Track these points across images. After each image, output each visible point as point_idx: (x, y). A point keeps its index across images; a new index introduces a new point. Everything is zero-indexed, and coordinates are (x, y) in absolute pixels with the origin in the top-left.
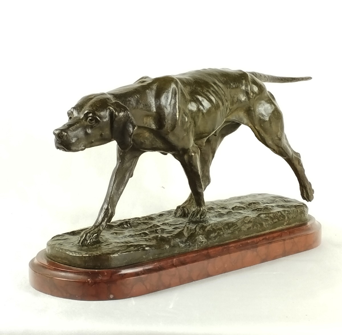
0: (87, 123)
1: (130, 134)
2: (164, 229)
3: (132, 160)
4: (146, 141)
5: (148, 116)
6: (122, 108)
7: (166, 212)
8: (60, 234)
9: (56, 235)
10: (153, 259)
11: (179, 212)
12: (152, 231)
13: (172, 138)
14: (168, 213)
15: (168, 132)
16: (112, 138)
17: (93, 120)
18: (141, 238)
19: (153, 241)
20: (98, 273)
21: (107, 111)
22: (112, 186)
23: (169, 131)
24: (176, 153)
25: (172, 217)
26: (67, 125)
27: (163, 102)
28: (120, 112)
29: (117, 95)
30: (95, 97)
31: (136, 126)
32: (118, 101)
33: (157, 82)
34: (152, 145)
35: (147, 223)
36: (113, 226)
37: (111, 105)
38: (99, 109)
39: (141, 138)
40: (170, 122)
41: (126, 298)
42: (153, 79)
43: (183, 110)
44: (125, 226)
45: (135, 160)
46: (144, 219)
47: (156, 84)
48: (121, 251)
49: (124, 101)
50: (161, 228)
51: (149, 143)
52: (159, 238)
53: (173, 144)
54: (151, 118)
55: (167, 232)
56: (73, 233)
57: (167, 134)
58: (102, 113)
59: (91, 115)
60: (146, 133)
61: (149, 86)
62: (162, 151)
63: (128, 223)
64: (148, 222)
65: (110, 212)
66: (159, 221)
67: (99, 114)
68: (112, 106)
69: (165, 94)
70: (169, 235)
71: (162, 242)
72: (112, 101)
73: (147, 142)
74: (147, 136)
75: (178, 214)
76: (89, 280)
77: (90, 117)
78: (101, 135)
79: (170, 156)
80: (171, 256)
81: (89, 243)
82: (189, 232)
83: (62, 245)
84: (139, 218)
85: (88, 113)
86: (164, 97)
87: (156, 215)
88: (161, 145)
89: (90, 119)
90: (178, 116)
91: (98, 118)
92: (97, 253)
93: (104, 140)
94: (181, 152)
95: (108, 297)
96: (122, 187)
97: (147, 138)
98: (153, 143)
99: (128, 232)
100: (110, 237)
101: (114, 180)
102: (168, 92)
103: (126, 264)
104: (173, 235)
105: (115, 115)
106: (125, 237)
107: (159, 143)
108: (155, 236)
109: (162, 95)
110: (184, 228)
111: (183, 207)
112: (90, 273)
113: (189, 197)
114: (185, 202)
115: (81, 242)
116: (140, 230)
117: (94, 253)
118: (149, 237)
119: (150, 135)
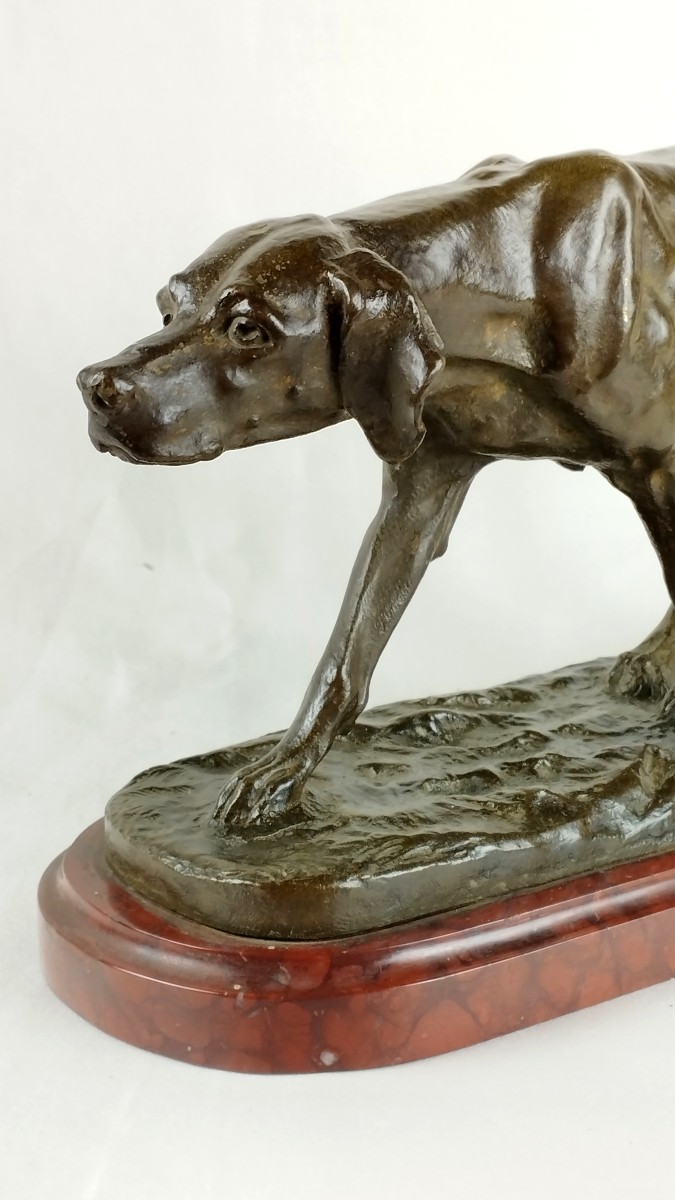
0: (232, 341)
1: (414, 392)
2: (560, 757)
3: (440, 492)
4: (494, 417)
5: (500, 316)
6: (383, 279)
7: (578, 672)
8: (166, 761)
9: (151, 769)
10: (510, 891)
11: (627, 681)
12: (514, 764)
13: (597, 406)
14: (586, 675)
15: (587, 384)
16: (342, 408)
17: (253, 329)
18: (469, 801)
19: (512, 814)
20: (278, 957)
21: (316, 293)
22: (360, 592)
23: (588, 377)
24: (618, 468)
25: (599, 695)
26: (139, 350)
27: (566, 260)
28: (373, 296)
29: (371, 224)
30: (271, 230)
31: (438, 358)
32: (371, 249)
33: (546, 177)
34: (523, 434)
35: (505, 718)
36: (371, 730)
37: (333, 265)
38: (280, 284)
39: (474, 407)
40: (592, 341)
41: (389, 1065)
42: (531, 164)
43: (653, 294)
44: (421, 732)
45: (453, 489)
46: (498, 697)
47: (539, 185)
48: (376, 862)
49: (397, 249)
50: (550, 754)
51: (506, 425)
52: (537, 802)
53: (605, 433)
54: (514, 323)
55: (573, 771)
56: (216, 762)
57: (579, 392)
58: (293, 303)
59: (244, 306)
60: (496, 387)
61: (508, 192)
62: (562, 459)
63: (432, 718)
64: (507, 714)
65: (347, 694)
66: (551, 712)
67: (278, 304)
68: (341, 271)
69: (575, 223)
70: (579, 786)
71: (551, 820)
72: (340, 248)
73: (501, 424)
74: (497, 397)
75: (621, 682)
76: (237, 987)
77: (240, 314)
78: (292, 393)
79: (592, 476)
80: (584, 874)
81: (255, 820)
82: (660, 775)
83: (159, 819)
84: (477, 696)
85: (231, 300)
86: (574, 239)
87: (542, 683)
88: (557, 435)
89: (241, 327)
90: (626, 319)
91: (273, 318)
92: (275, 876)
93: (304, 417)
94: (636, 463)
95: (315, 1060)
96: (398, 594)
97: (498, 408)
98: (523, 428)
99: (427, 761)
100: (349, 789)
101: (369, 570)
102: (591, 218)
103: (398, 919)
104: (597, 786)
105: (352, 305)
106: (408, 788)
107: (547, 429)
108: (524, 793)
109: (565, 230)
110: (642, 755)
111: (642, 660)
112: (245, 960)
113: (665, 618)
114: (652, 640)
115: (224, 814)
116: (472, 753)
117: (265, 874)
118: (500, 794)
119: (513, 393)
